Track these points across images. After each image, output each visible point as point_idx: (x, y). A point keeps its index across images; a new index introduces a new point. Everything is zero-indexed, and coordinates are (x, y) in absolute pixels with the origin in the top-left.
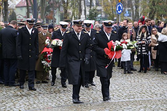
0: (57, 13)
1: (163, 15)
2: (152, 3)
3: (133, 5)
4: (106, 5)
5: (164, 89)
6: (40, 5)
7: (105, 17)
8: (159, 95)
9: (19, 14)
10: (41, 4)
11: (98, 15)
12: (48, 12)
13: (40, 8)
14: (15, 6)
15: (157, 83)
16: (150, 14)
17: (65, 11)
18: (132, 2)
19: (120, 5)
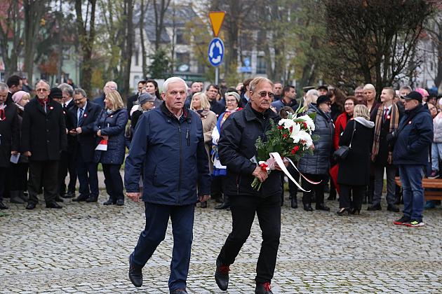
3: (269, 45)
4: (199, 41)
6: (24, 37)
7: (199, 71)
10: (25, 34)
12: (45, 54)
17: (86, 53)
18: (267, 36)
19: (218, 44)
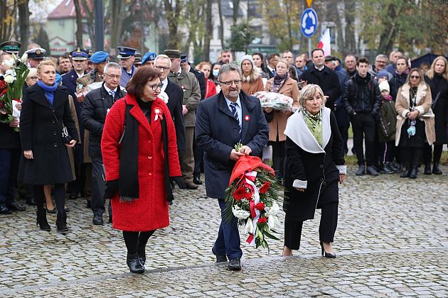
0: (151, 34)
1: (414, 41)
2: (389, 9)
3: (340, 15)
4: (272, 14)
5: (425, 225)
6: (109, 14)
7: (271, 43)
8: (413, 241)
9: (57, 37)
10: (111, 12)
11: (253, 39)
12: (128, 31)
13: (109, 21)
14: (46, 16)
15: (407, 211)
16: (382, 38)
17: (172, 28)
18: (339, 7)
19: (311, 15)
